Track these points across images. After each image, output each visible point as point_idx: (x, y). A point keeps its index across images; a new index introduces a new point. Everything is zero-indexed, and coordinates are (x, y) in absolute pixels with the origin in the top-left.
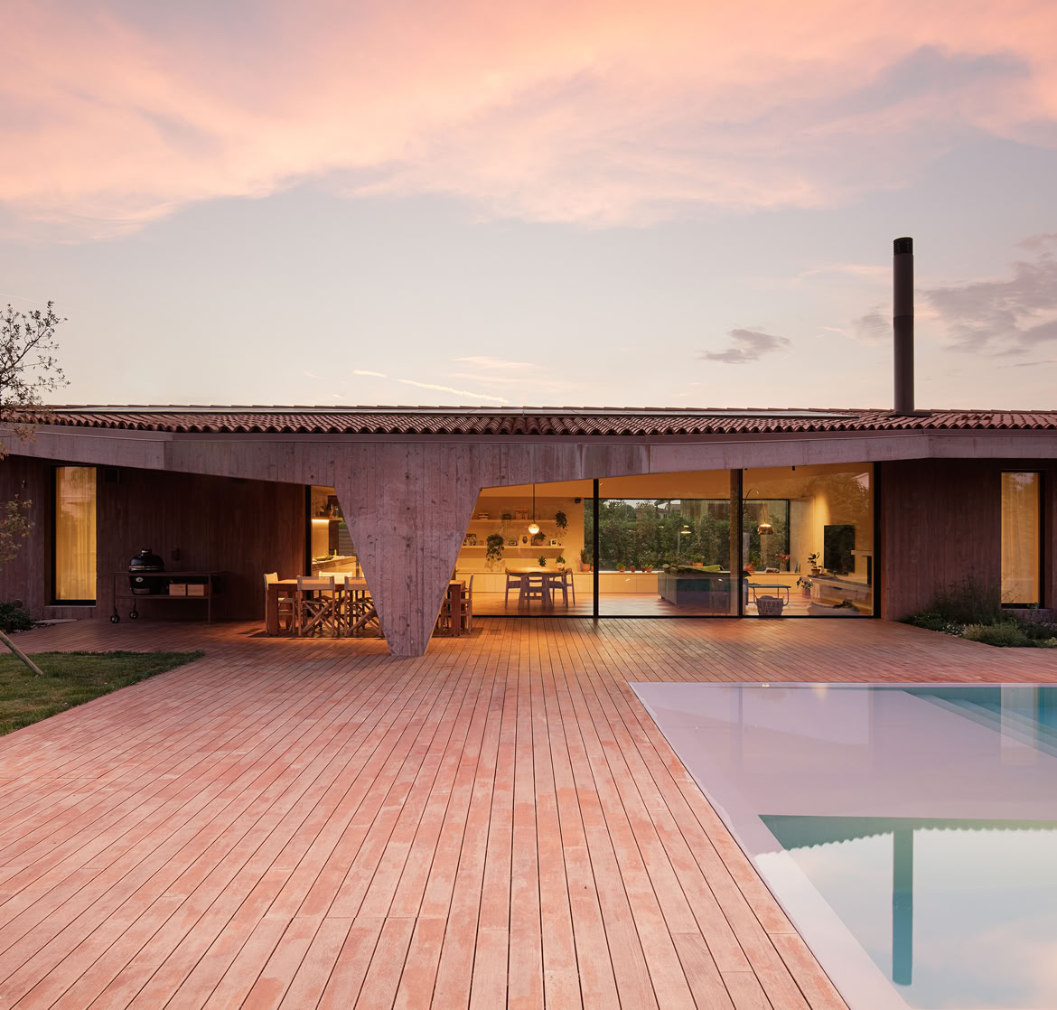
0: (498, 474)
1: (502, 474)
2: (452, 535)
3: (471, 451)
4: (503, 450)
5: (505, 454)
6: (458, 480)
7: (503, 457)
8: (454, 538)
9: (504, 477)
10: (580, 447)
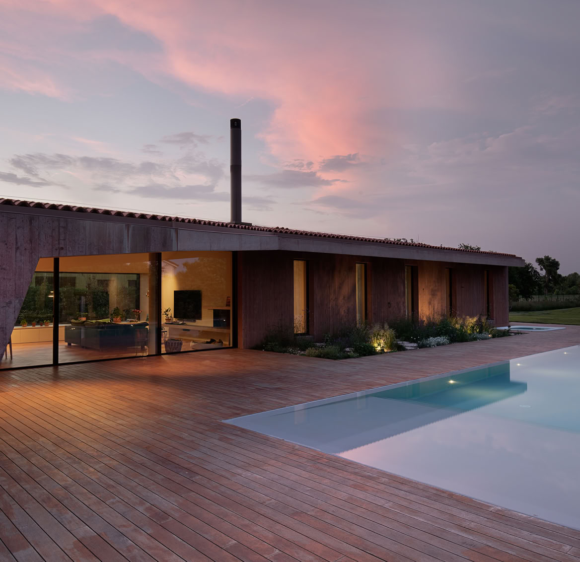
0: (57, 246)
1: (61, 246)
2: (10, 303)
3: (31, 223)
4: (62, 224)
5: (63, 227)
6: (17, 248)
7: (62, 230)
8: (12, 306)
9: (62, 248)
10: (128, 227)
